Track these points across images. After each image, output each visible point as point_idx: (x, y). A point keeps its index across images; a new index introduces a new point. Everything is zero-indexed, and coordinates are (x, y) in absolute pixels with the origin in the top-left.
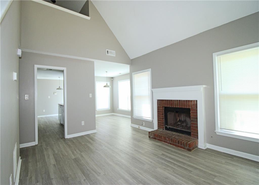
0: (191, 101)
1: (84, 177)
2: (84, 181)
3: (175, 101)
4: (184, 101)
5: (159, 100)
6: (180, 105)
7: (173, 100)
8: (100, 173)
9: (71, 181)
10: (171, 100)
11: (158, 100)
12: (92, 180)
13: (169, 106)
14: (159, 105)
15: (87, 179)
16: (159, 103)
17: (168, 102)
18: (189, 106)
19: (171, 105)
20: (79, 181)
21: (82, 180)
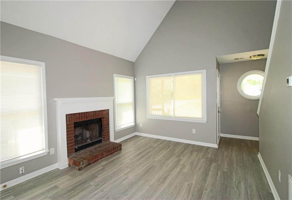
0: (105, 110)
1: (204, 192)
2: (207, 189)
3: (91, 112)
4: (99, 111)
5: (69, 115)
6: (95, 116)
7: (89, 112)
8: (188, 184)
9: (219, 198)
10: (86, 112)
11: (66, 115)
12: (200, 186)
13: (83, 120)
14: (69, 122)
15: (204, 189)
16: (68, 119)
17: (82, 116)
18: (103, 115)
19: (86, 118)
20: (211, 193)
21: (208, 191)
